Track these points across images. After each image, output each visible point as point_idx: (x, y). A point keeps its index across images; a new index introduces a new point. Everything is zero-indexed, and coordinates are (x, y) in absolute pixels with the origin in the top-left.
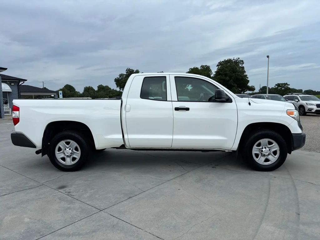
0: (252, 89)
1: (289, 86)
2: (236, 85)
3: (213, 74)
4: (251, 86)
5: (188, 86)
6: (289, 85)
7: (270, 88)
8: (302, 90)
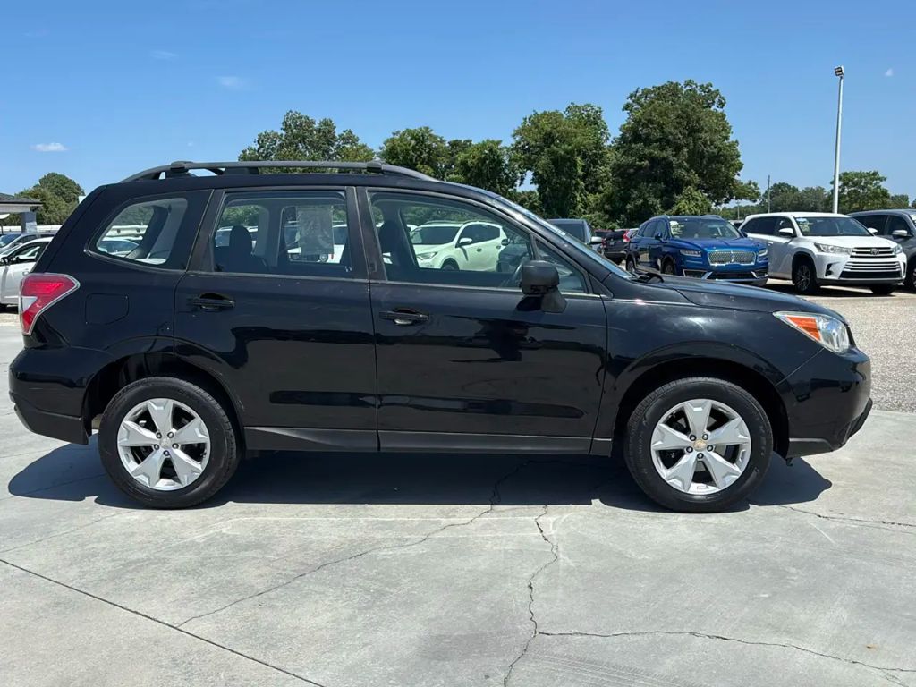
0: (748, 192)
1: (883, 185)
2: (697, 179)
3: (611, 139)
4: (745, 182)
5: (521, 183)
6: (881, 179)
7: (800, 190)
8: (905, 198)
